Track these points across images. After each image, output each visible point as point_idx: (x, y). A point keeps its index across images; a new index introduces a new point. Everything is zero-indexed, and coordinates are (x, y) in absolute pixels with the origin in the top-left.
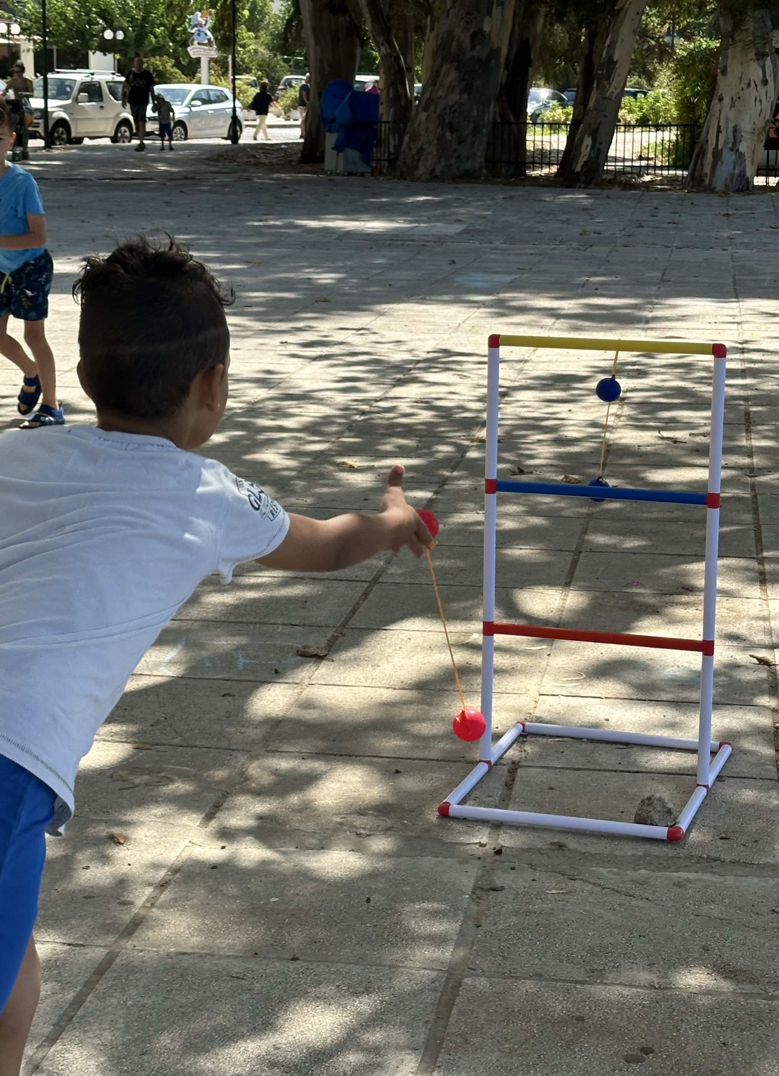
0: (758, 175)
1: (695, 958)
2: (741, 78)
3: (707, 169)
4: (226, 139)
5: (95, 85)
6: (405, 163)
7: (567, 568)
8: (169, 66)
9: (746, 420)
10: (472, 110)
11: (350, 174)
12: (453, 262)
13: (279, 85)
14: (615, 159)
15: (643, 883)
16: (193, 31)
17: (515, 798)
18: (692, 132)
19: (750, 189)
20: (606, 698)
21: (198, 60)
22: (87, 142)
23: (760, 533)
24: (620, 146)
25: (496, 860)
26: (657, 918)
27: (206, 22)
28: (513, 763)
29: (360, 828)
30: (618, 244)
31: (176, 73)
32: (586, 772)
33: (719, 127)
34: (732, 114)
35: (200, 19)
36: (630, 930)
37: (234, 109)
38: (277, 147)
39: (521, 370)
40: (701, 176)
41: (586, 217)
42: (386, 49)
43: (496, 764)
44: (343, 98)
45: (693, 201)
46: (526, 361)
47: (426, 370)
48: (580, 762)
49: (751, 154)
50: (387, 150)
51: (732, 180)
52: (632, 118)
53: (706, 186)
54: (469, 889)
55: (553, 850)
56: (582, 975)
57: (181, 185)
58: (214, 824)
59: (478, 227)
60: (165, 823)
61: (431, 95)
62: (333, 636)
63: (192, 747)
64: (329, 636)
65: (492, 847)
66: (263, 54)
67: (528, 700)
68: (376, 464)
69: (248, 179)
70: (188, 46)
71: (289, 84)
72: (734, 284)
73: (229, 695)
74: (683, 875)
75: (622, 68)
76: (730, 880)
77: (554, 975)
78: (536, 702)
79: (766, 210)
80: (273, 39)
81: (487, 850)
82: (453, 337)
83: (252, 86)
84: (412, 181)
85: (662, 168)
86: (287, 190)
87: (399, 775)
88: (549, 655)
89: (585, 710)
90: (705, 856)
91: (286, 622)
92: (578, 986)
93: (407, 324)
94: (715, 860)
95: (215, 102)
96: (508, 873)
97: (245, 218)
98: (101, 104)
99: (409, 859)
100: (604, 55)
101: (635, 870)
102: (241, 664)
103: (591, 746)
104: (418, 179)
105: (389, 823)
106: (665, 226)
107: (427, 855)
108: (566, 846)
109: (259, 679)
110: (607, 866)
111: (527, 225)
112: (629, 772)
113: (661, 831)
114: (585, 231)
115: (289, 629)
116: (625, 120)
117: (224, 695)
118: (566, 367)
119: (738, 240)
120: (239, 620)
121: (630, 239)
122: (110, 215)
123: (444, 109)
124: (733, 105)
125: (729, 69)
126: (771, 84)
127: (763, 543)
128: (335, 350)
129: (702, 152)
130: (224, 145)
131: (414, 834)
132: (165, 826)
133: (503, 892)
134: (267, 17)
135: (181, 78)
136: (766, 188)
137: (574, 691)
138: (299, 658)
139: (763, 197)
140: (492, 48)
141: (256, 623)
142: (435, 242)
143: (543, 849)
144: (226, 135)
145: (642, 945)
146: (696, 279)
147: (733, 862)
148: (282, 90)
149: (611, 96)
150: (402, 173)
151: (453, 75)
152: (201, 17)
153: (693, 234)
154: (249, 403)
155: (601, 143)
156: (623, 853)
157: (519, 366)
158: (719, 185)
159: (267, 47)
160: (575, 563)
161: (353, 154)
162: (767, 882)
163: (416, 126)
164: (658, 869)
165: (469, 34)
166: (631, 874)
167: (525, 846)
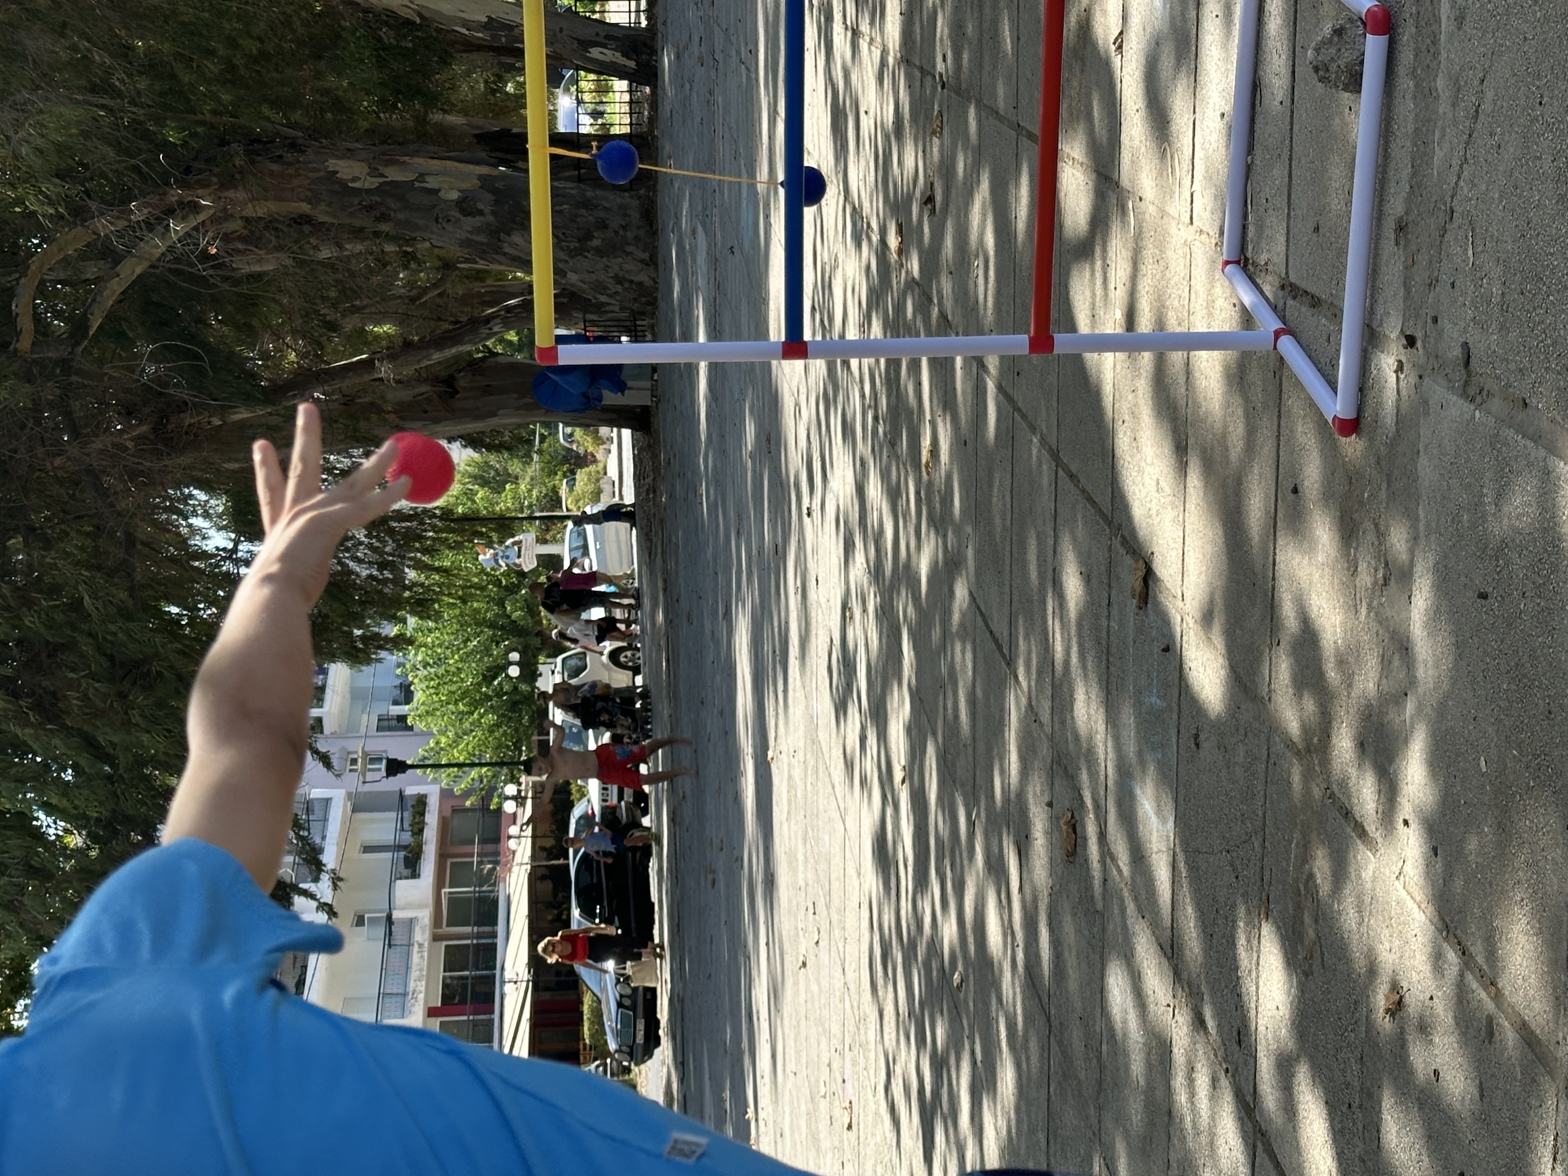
11: (655, 371)
12: (732, 249)
13: (572, 450)
15: (1457, 87)
16: (503, 564)
20: (1194, 112)
21: (539, 557)
25: (1423, 347)
26: (1512, 67)
27: (491, 548)
28: (1283, 287)
29: (1375, 576)
30: (711, 13)
32: (1294, 163)
35: (488, 556)
36: (1532, 121)
41: (686, 55)
42: (496, 325)
43: (1283, 319)
44: (557, 384)
48: (1279, 173)
54: (1467, 407)
55: (1407, 242)
58: (1372, 828)
60: (1370, 912)
62: (1122, 544)
63: (1264, 825)
64: (1121, 551)
65: (1403, 351)
66: (536, 470)
67: (1197, 243)
68: (928, 417)
70: (523, 570)
73: (1196, 736)
74: (1445, 9)
75: (496, 10)
78: (1201, 232)
81: (1408, 360)
83: (574, 484)
84: (656, 289)
87: (1300, 488)
88: (1141, 199)
89: (1211, 151)
91: (1105, 614)
96: (1442, 329)
97: (700, 522)
99: (1421, 501)
101: (1437, 98)
102: (1158, 702)
103: (1258, 150)
104: (655, 283)
105: (1368, 525)
107: (1416, 469)
108: (1402, 217)
109: (1177, 681)
110: (1431, 146)
112: (1293, 89)
113: (1374, 46)
115: (1115, 611)
117: (1197, 745)
131: (1384, 486)
132: (1374, 913)
133: (1471, 345)
137: (1186, 165)
138: (1149, 606)
140: (480, 187)
141: (1109, 661)
142: (715, 270)
143: (1406, 260)
148: (577, 447)
152: (485, 554)
154: (869, 581)
155: (597, 34)
156: (1411, 116)
159: (526, 464)
160: (1030, 136)
163: (586, 286)
164: (1436, 55)
165: (463, 218)
166: (1443, 105)
167: (1402, 292)
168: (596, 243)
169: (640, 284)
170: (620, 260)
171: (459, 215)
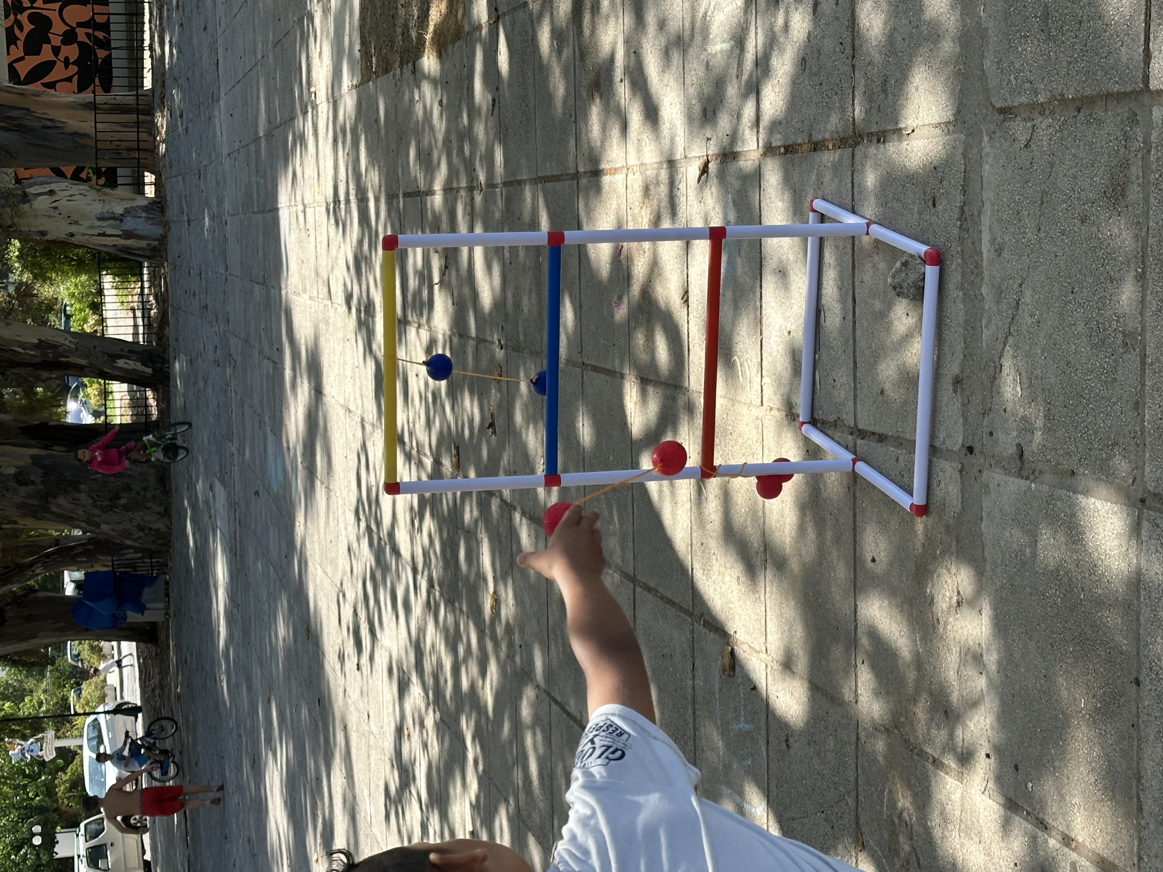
0: (143, 193)
1: (1099, 231)
2: (49, 216)
3: (143, 244)
4: (136, 718)
5: (90, 853)
6: (153, 542)
7: (603, 376)
8: (65, 778)
9: (417, 196)
10: (96, 479)
11: (167, 595)
12: (257, 493)
13: (78, 667)
14: (136, 334)
15: (999, 292)
16: (29, 757)
17: (898, 431)
18: (104, 261)
19: (160, 200)
20: (761, 334)
21: (58, 749)
22: (148, 857)
23: (547, 177)
24: (122, 330)
25: (981, 453)
26: (1046, 275)
27: (18, 744)
28: (852, 433)
30: (226, 329)
31: (72, 769)
32: (858, 354)
33: (100, 235)
34: (86, 223)
35: (16, 751)
36: (1066, 304)
37: (105, 712)
38: (142, 667)
39: (373, 425)
40: (149, 250)
41: (199, 361)
42: (37, 568)
43: (855, 453)
44: (91, 608)
45: (176, 256)
46: (363, 420)
47: (379, 524)
48: (845, 362)
49: (125, 202)
50: (140, 561)
51: (152, 219)
52: (92, 319)
53: (160, 244)
54: (1023, 482)
55: (963, 390)
56: (1132, 358)
57: (189, 765)
58: (957, 765)
59: (217, 468)
61: (83, 521)
62: (704, 625)
63: (857, 785)
64: (704, 630)
65: (964, 457)
66: (47, 684)
67: (767, 416)
69: (179, 697)
70: (44, 760)
71: (76, 657)
72: (263, 212)
73: (787, 740)
74: (985, 247)
75: (44, 334)
76: (988, 195)
77: (1136, 389)
78: (771, 408)
79: (181, 184)
80: (32, 675)
81: (968, 463)
82: (341, 494)
83: (81, 693)
84: (171, 534)
85: (142, 288)
86: (188, 659)
87: (877, 558)
89: (779, 356)
90: (959, 223)
91: (690, 675)
92: (1149, 361)
93: (329, 541)
94: (962, 211)
95: (100, 731)
96: (998, 439)
97: (220, 701)
98: (109, 846)
99: (986, 549)
100: (33, 353)
101: (982, 300)
102: (746, 726)
103: (824, 350)
104: (169, 529)
106: (204, 283)
107: (980, 529)
108: (958, 375)
110: (980, 329)
111: (211, 420)
112: (854, 308)
113: (931, 272)
114: (215, 361)
115: (699, 672)
116: (95, 325)
117: (788, 746)
118: (367, 380)
119: (215, 210)
120: (691, 727)
121: (220, 317)
122: (226, 838)
123: (96, 507)
124: (76, 223)
125: (41, 229)
126: (53, 187)
127: (559, 173)
128: (362, 615)
129: (126, 250)
130: (144, 720)
131: (954, 544)
133: (1023, 445)
134: (10, 682)
135: (77, 764)
136: (157, 184)
137: (756, 368)
139: (168, 187)
140: (33, 464)
141: (694, 708)
142: (235, 511)
143: (963, 401)
144: (133, 718)
145: (1085, 291)
146: (260, 252)
147: (964, 192)
148: (82, 663)
149: (74, 344)
150: (164, 544)
151: (61, 500)
152: (14, 750)
153: (211, 254)
154: (428, 705)
155: (122, 350)
156: (961, 313)
157: (368, 427)
158: (158, 231)
159: (40, 681)
160: (595, 369)
161: (147, 593)
162: (987, 155)
163: (115, 534)
164: (980, 274)
165: (19, 487)
166: (988, 303)
167: (961, 420)
168: (123, 501)
169: (158, 530)
170: (141, 513)
171: (15, 485)
